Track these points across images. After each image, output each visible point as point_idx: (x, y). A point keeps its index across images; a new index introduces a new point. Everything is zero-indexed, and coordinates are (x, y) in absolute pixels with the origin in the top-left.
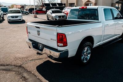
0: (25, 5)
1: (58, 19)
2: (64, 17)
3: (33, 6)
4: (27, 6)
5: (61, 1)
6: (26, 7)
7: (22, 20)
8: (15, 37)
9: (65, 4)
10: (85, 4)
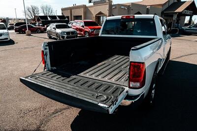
0: (8, 19)
1: (66, 36)
2: (74, 34)
3: (20, 19)
4: (11, 19)
5: (62, 13)
6: (10, 21)
7: (9, 39)
8: (5, 68)
9: (68, 17)
10: (96, 16)
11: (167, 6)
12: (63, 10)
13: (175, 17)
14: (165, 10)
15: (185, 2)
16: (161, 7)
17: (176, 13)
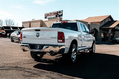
5: (23, 25)
11: (103, 23)
12: (23, 23)
13: (110, 31)
14: (103, 26)
15: (116, 21)
16: (99, 24)
17: (110, 28)
